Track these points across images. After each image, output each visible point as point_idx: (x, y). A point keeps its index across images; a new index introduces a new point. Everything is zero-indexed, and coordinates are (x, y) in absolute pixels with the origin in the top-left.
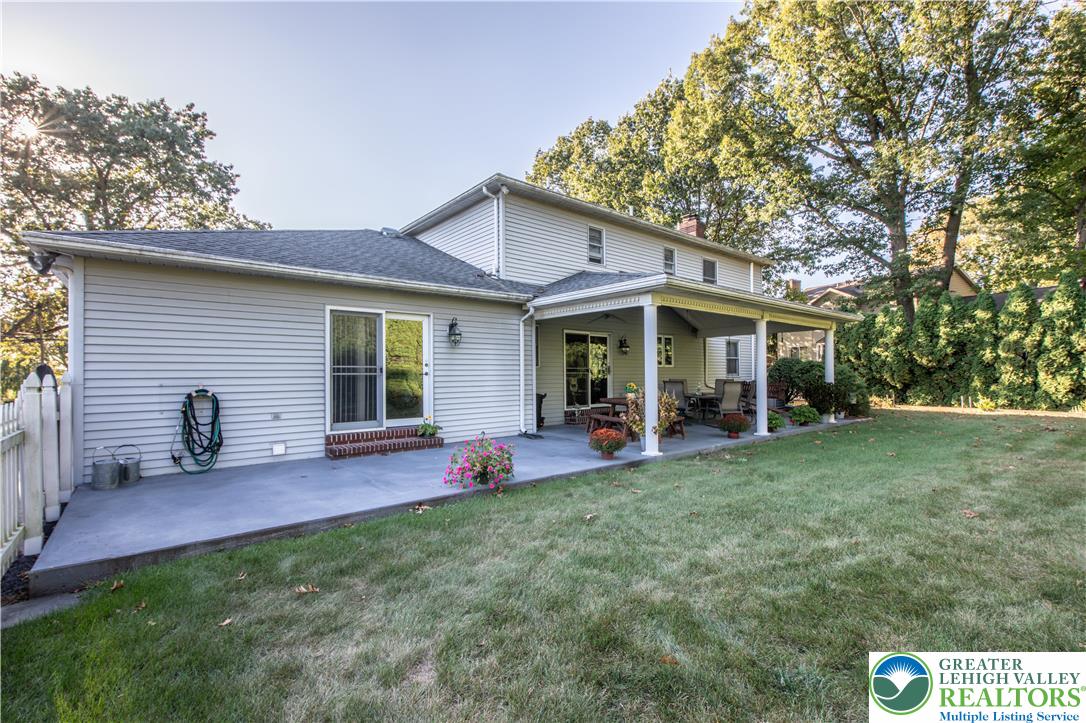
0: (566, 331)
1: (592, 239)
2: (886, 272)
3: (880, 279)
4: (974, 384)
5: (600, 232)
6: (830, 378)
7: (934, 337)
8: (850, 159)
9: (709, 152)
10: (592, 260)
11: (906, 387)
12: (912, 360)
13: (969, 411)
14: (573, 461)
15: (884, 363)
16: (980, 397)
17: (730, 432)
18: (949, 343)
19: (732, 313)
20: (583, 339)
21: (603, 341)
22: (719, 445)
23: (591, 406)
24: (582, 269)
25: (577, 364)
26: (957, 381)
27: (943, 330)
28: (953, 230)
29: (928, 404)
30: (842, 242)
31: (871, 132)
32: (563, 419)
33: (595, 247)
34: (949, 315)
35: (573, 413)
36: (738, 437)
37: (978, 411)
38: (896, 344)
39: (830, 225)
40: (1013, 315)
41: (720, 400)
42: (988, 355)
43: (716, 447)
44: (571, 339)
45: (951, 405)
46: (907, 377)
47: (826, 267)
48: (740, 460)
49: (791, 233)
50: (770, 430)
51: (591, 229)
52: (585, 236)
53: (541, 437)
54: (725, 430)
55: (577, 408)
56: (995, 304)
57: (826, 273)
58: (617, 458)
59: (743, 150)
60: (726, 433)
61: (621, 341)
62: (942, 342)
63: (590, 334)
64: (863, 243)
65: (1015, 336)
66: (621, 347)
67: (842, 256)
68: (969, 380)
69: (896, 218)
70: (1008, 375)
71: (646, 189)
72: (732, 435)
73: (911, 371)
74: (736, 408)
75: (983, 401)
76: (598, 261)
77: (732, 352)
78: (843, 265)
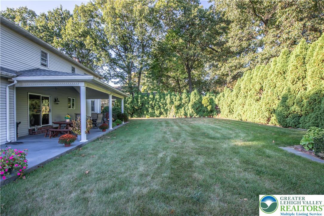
0: (29, 93)
1: (42, 56)
2: (127, 85)
3: (126, 87)
4: (145, 113)
5: (46, 54)
6: (123, 112)
7: (138, 102)
8: (120, 55)
9: (82, 38)
10: (42, 64)
11: (133, 113)
12: (134, 107)
13: (145, 118)
14: (53, 151)
15: (128, 108)
16: (146, 115)
17: (103, 130)
18: (141, 103)
19: (105, 92)
20: (38, 97)
21: (47, 98)
22: (102, 134)
23: (42, 126)
24: (38, 67)
25: (35, 108)
26: (142, 112)
27: (139, 100)
28: (139, 78)
29: (137, 117)
30: (118, 76)
31: (124, 50)
32: (28, 133)
33: (43, 59)
34: (140, 97)
35: (34, 130)
36: (105, 131)
37: (146, 118)
38: (131, 103)
39: (115, 71)
40: (151, 98)
41: (97, 119)
42: (147, 106)
43: (102, 135)
44: (32, 97)
45: (141, 117)
46: (133, 111)
47: (114, 82)
48: (114, 138)
49: (103, 71)
50: (113, 127)
51: (42, 52)
52: (40, 54)
53: (22, 143)
54: (101, 129)
55: (36, 127)
56: (148, 95)
57: (114, 84)
58: (72, 145)
59: (94, 42)
60: (102, 130)
61: (55, 99)
62: (139, 103)
63: (41, 95)
64: (122, 77)
65: (151, 102)
66: (55, 102)
67: (118, 80)
68: (144, 112)
69: (129, 72)
70: (150, 110)
71: (55, 43)
72: (104, 130)
73: (134, 110)
74: (101, 122)
75: (147, 116)
76: (45, 66)
77: (93, 105)
78: (118, 82)
